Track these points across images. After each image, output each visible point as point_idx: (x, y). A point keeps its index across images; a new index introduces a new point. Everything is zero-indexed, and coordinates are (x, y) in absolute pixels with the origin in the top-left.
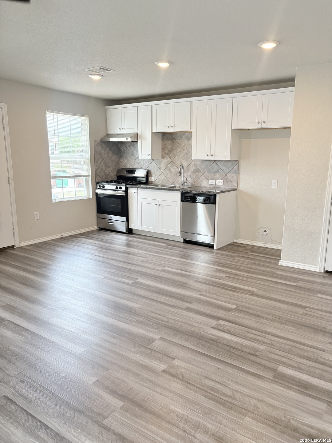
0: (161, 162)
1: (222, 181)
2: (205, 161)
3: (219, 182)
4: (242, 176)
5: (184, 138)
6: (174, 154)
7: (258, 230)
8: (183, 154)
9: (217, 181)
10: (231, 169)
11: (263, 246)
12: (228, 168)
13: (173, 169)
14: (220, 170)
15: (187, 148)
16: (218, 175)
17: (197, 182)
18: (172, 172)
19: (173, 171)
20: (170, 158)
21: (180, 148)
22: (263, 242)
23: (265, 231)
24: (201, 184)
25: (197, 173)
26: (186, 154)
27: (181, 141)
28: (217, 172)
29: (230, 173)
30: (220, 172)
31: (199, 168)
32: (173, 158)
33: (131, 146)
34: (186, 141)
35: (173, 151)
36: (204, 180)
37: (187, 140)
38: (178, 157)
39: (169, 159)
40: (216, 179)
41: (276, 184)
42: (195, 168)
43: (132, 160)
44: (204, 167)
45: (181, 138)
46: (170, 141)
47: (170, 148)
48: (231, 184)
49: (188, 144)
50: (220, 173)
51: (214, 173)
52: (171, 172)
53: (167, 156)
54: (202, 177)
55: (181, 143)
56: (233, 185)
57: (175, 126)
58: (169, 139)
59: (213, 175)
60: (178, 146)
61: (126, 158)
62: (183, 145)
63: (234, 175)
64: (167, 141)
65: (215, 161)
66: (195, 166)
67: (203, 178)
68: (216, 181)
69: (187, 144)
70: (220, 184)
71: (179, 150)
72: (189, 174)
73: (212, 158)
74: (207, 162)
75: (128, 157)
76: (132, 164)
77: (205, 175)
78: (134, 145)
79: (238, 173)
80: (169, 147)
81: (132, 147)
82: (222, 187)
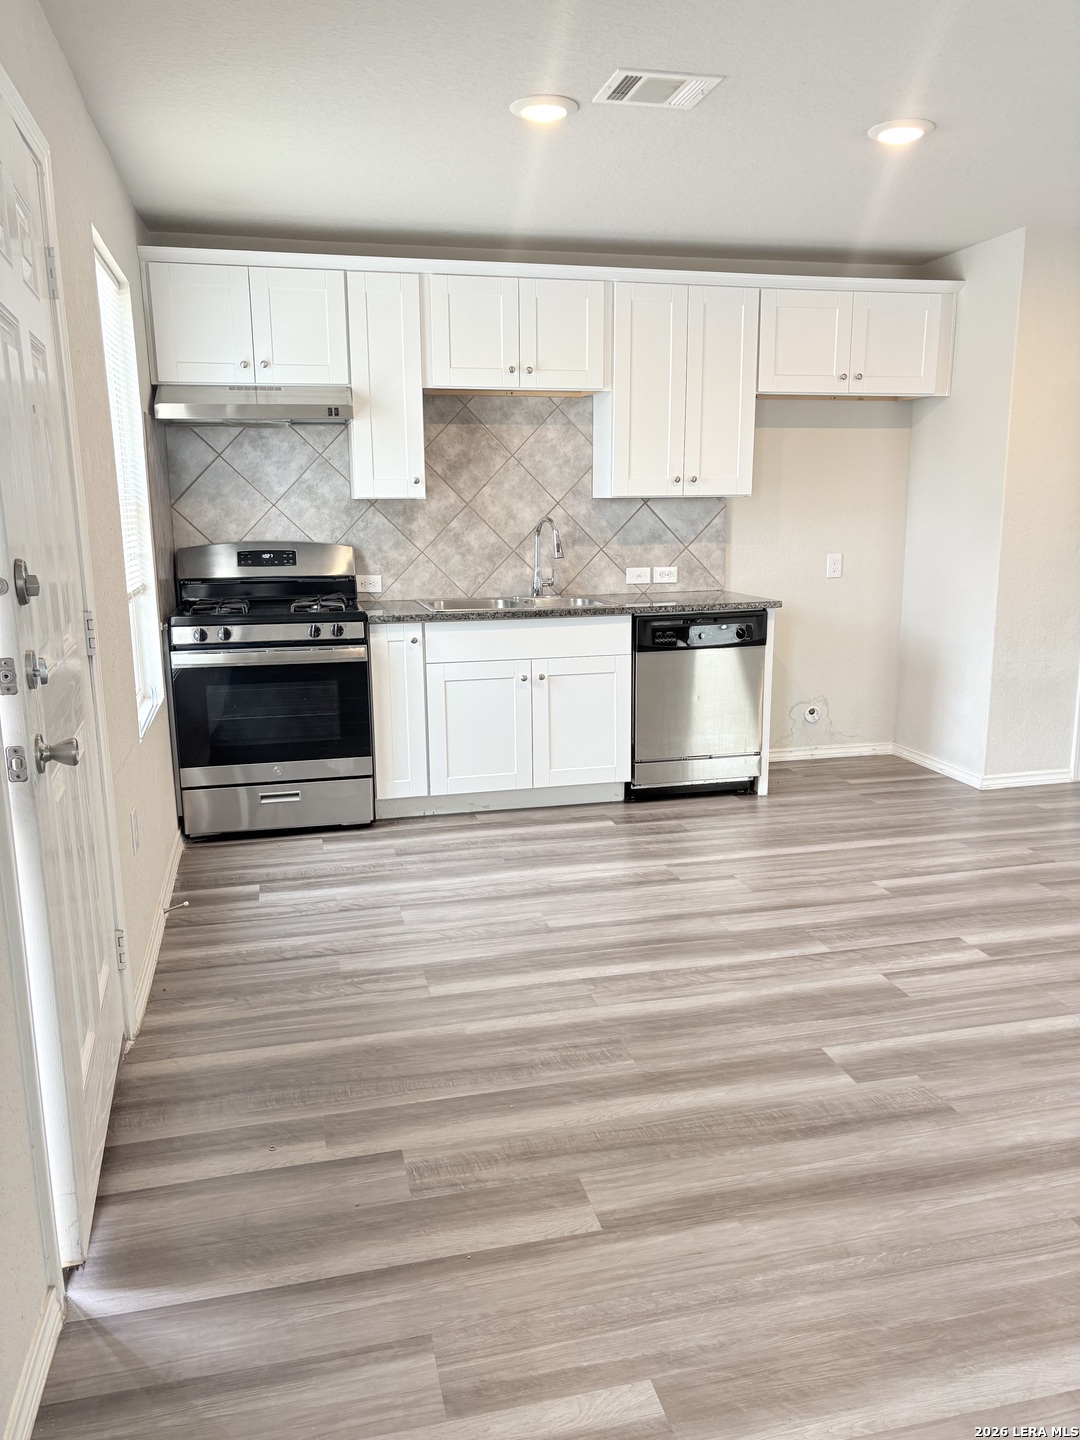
0: (411, 510)
1: (674, 569)
2: (608, 504)
3: (662, 574)
4: (737, 548)
5: (518, 418)
6: (475, 479)
7: (790, 712)
8: (517, 479)
9: (657, 570)
10: (701, 527)
11: (809, 758)
12: (693, 523)
13: (471, 539)
14: (664, 531)
15: (531, 456)
16: (657, 550)
17: (578, 579)
18: (470, 550)
19: (475, 544)
20: (458, 493)
21: (503, 456)
22: (808, 745)
23: (812, 712)
24: (596, 587)
25: (577, 548)
26: (529, 478)
27: (505, 427)
28: (655, 538)
29: (700, 541)
30: (665, 538)
31: (587, 530)
32: (473, 493)
33: (241, 445)
34: (527, 430)
35: (471, 467)
36: (607, 572)
37: (532, 424)
38: (492, 489)
39: (452, 498)
40: (650, 565)
41: (839, 566)
42: (570, 529)
43: (253, 506)
44: (604, 523)
45: (506, 416)
46: (453, 428)
47: (458, 455)
48: (705, 578)
49: (537, 442)
50: (666, 542)
51: (642, 543)
52: (464, 549)
53: (445, 486)
54: (600, 562)
55: (505, 435)
56: (710, 581)
57: (537, 369)
58: (450, 419)
59: (639, 549)
60: (491, 447)
61: (212, 499)
62: (517, 442)
63: (713, 546)
64: (442, 426)
65: (646, 501)
66: (567, 524)
67: (603, 564)
68: (652, 571)
69: (532, 439)
70: (666, 580)
71: (499, 462)
72: (544, 551)
73: (691, 491)
74: (615, 506)
75: (226, 490)
76: (253, 522)
77: (610, 553)
78: (262, 437)
79: (723, 538)
80: (453, 452)
81: (247, 447)
82: (672, 589)
